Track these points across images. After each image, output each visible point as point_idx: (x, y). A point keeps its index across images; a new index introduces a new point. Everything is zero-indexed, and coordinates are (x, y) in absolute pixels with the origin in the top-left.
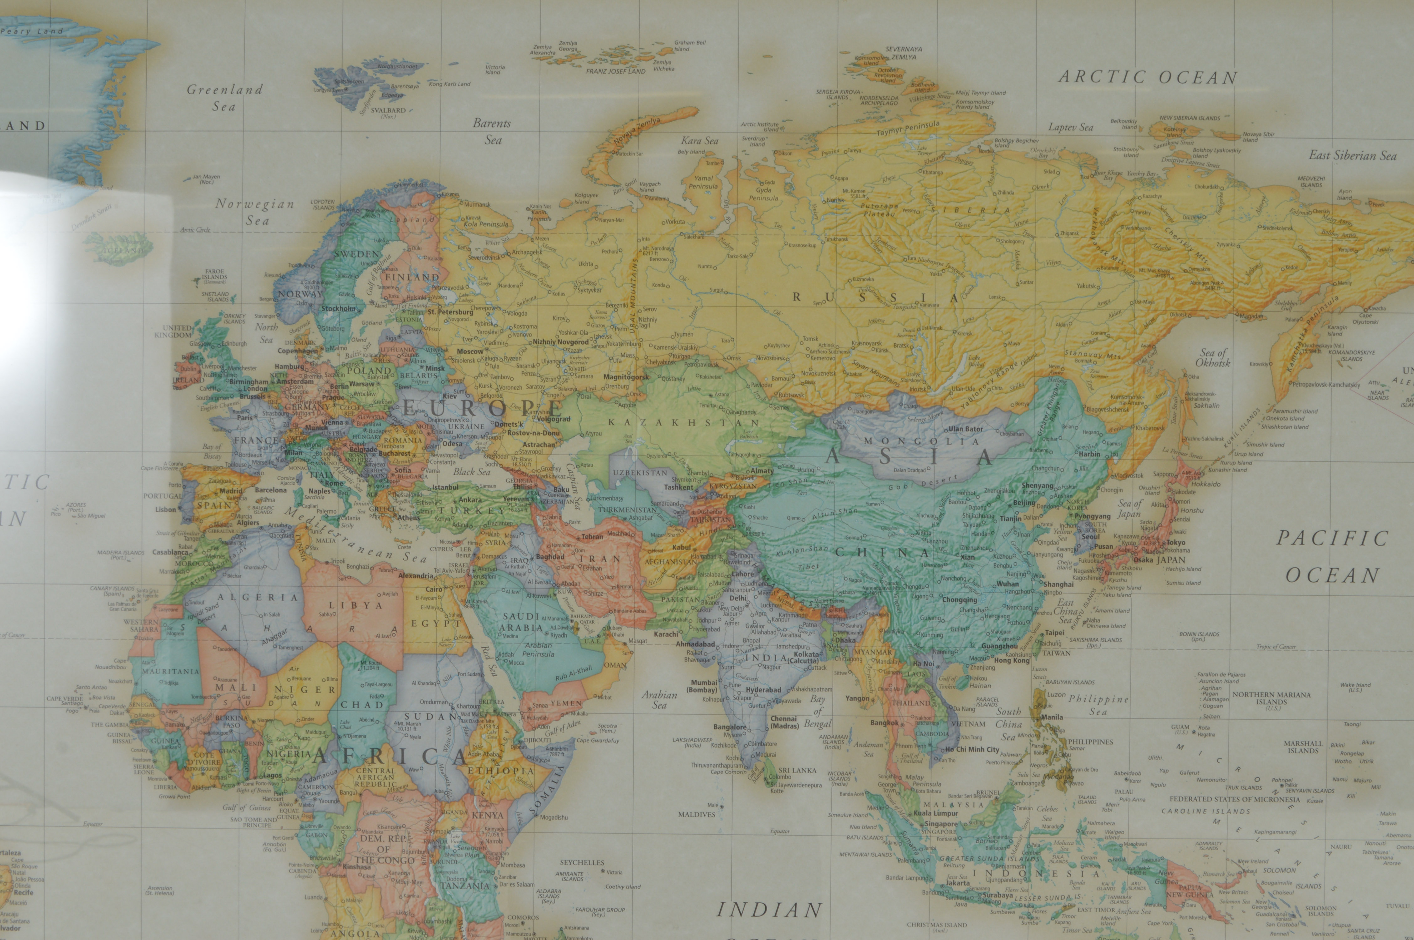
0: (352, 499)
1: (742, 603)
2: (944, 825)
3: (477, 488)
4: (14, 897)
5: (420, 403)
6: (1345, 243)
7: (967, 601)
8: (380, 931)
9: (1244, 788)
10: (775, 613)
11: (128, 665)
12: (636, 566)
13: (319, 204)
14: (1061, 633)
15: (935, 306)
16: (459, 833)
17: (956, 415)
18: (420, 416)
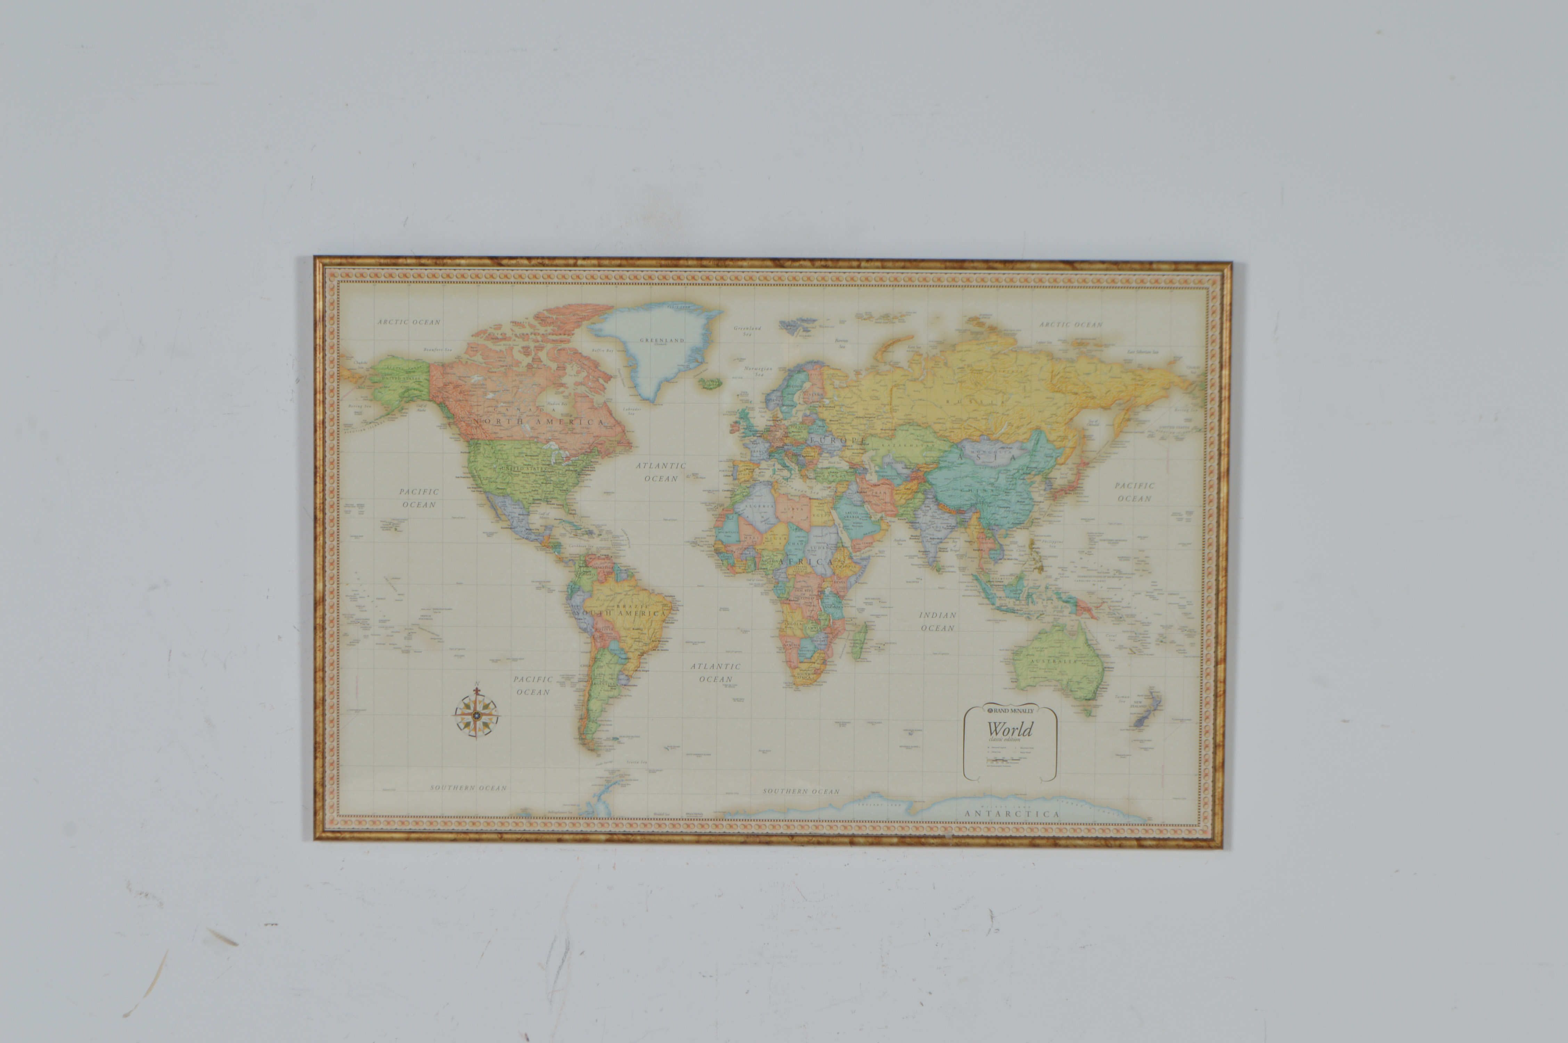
0: (793, 472)
1: (928, 508)
2: (998, 585)
3: (836, 468)
4: (672, 612)
5: (817, 439)
6: (1140, 383)
7: (1008, 507)
8: (802, 623)
9: (1103, 573)
10: (940, 512)
11: (714, 530)
12: (892, 495)
13: (781, 369)
14: (1040, 519)
15: (996, 405)
16: (830, 589)
17: (1003, 443)
18: (816, 443)
